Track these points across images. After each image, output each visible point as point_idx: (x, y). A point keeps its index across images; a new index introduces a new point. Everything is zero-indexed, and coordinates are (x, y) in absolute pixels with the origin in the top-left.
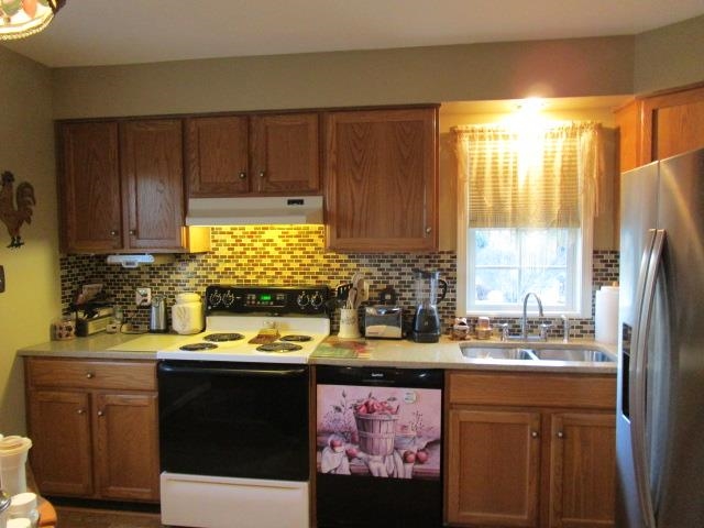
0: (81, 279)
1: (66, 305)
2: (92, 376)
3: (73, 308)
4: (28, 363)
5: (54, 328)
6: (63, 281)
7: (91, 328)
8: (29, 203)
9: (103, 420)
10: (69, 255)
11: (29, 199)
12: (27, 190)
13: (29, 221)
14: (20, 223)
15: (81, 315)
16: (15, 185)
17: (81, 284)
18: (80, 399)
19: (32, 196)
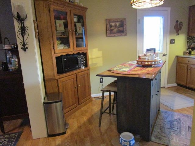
0: (192, 42)
1: (188, 48)
2: (189, 61)
3: (189, 48)
4: (178, 58)
5: (184, 52)
6: (188, 42)
7: (192, 53)
8: (181, 26)
9: (190, 71)
10: (190, 37)
11: (181, 25)
12: (181, 23)
13: (181, 30)
14: (179, 30)
15: (190, 50)
16: (178, 23)
17: (192, 43)
18: (186, 66)
19: (182, 24)
